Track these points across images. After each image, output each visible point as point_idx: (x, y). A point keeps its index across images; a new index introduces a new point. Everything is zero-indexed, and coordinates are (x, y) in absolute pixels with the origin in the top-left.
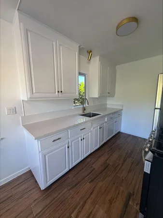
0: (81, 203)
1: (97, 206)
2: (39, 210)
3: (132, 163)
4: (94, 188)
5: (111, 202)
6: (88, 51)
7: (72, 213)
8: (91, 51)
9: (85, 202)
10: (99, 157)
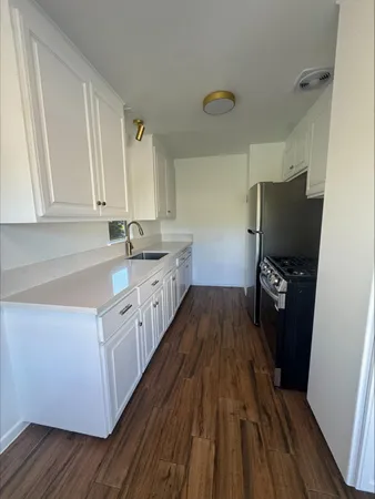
0: (196, 410)
1: (220, 399)
2: (126, 471)
3: (233, 324)
4: (202, 379)
5: (235, 384)
6: (135, 121)
7: (191, 430)
8: (142, 123)
9: (201, 406)
10: (181, 334)
